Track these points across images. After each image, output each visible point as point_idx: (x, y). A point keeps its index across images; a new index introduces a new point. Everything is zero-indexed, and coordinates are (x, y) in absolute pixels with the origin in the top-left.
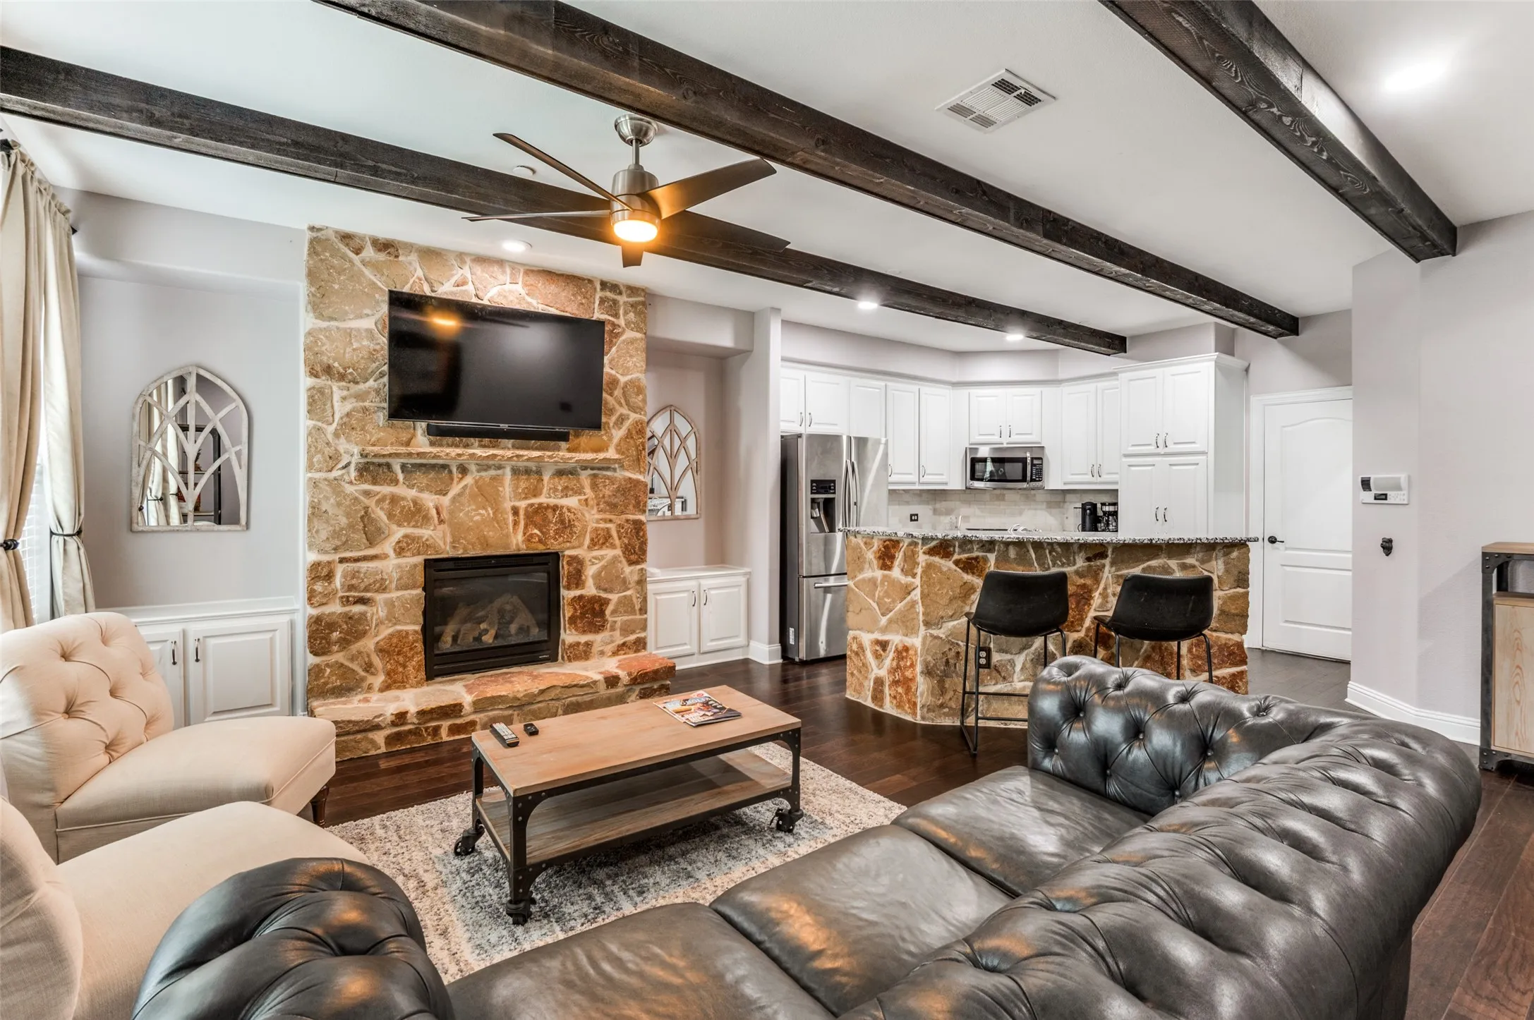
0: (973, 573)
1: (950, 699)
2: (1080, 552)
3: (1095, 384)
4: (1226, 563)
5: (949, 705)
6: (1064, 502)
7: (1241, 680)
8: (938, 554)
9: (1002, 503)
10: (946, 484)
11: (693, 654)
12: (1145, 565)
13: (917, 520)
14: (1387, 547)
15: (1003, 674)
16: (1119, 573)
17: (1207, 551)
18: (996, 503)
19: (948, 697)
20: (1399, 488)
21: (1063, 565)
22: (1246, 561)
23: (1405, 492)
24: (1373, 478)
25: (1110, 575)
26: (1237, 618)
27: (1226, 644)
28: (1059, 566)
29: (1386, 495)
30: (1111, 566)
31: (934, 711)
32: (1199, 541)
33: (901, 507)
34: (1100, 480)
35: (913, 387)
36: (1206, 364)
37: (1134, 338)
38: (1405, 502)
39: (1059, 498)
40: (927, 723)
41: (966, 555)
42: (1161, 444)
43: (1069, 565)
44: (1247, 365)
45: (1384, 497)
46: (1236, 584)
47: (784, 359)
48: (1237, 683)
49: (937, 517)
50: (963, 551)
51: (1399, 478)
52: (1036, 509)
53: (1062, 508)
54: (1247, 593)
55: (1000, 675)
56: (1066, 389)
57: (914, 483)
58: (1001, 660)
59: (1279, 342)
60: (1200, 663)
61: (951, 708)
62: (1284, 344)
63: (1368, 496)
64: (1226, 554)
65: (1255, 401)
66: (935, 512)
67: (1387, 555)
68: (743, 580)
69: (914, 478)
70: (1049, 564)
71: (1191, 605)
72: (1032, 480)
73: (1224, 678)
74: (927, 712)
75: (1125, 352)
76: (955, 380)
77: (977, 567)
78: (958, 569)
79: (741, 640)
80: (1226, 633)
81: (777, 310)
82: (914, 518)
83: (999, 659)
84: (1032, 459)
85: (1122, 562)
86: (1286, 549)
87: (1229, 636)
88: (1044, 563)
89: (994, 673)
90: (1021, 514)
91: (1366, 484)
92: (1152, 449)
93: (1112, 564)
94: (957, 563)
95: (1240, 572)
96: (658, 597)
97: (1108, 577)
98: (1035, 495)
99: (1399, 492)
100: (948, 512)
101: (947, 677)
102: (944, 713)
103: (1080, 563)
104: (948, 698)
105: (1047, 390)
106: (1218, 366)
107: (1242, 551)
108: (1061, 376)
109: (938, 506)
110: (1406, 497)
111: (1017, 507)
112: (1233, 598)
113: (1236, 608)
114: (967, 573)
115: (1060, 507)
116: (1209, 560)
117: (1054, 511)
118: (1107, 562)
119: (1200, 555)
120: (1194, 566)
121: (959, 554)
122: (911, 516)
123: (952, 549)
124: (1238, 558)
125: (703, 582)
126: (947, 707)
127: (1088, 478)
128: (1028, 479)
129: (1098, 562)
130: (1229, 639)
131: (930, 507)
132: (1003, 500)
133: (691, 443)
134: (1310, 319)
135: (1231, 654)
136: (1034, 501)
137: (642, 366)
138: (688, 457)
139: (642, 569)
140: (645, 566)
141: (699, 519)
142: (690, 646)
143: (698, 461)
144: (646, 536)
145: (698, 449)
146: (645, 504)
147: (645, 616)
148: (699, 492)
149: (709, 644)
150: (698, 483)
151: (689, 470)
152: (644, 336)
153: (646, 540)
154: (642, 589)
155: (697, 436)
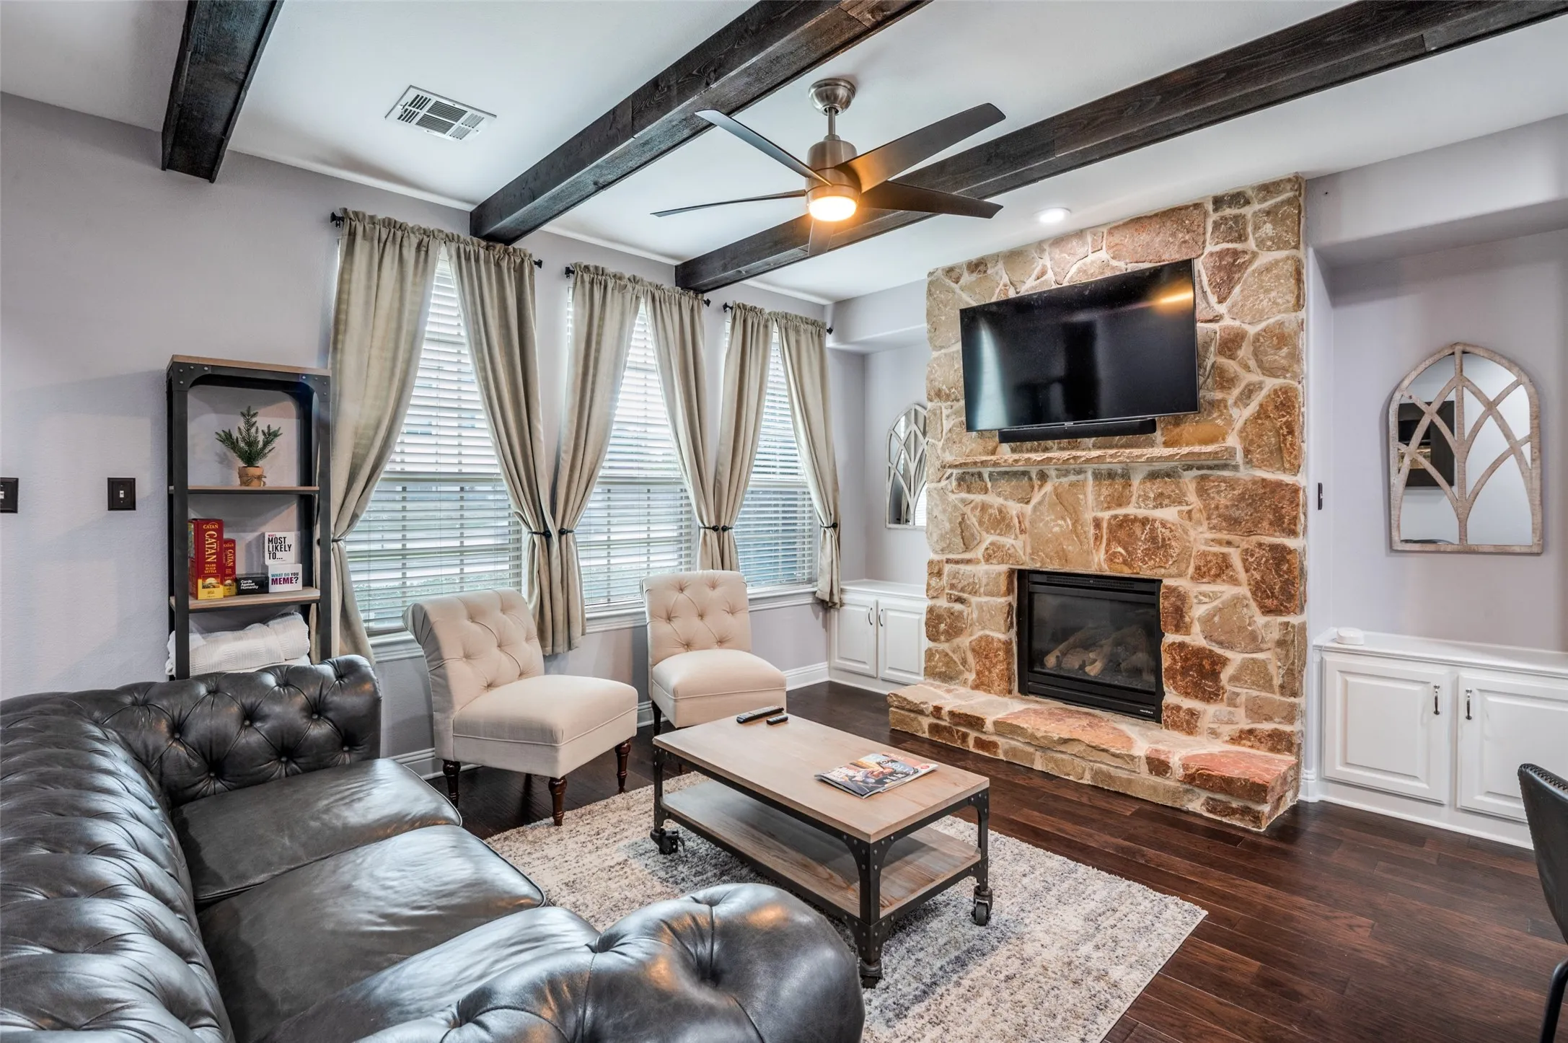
96: (1350, 679)
125: (1465, 674)
137: (1288, 302)
138: (1508, 434)
139: (1287, 624)
140: (1294, 619)
141: (1542, 557)
142: (1428, 784)
143: (1536, 440)
144: (1297, 573)
145: (1538, 416)
146: (1294, 520)
147: (1292, 699)
148: (1537, 502)
149: (1479, 798)
150: (1537, 484)
151: (1512, 460)
152: (1294, 252)
153: (1294, 578)
154: (1287, 655)
155: (1533, 390)
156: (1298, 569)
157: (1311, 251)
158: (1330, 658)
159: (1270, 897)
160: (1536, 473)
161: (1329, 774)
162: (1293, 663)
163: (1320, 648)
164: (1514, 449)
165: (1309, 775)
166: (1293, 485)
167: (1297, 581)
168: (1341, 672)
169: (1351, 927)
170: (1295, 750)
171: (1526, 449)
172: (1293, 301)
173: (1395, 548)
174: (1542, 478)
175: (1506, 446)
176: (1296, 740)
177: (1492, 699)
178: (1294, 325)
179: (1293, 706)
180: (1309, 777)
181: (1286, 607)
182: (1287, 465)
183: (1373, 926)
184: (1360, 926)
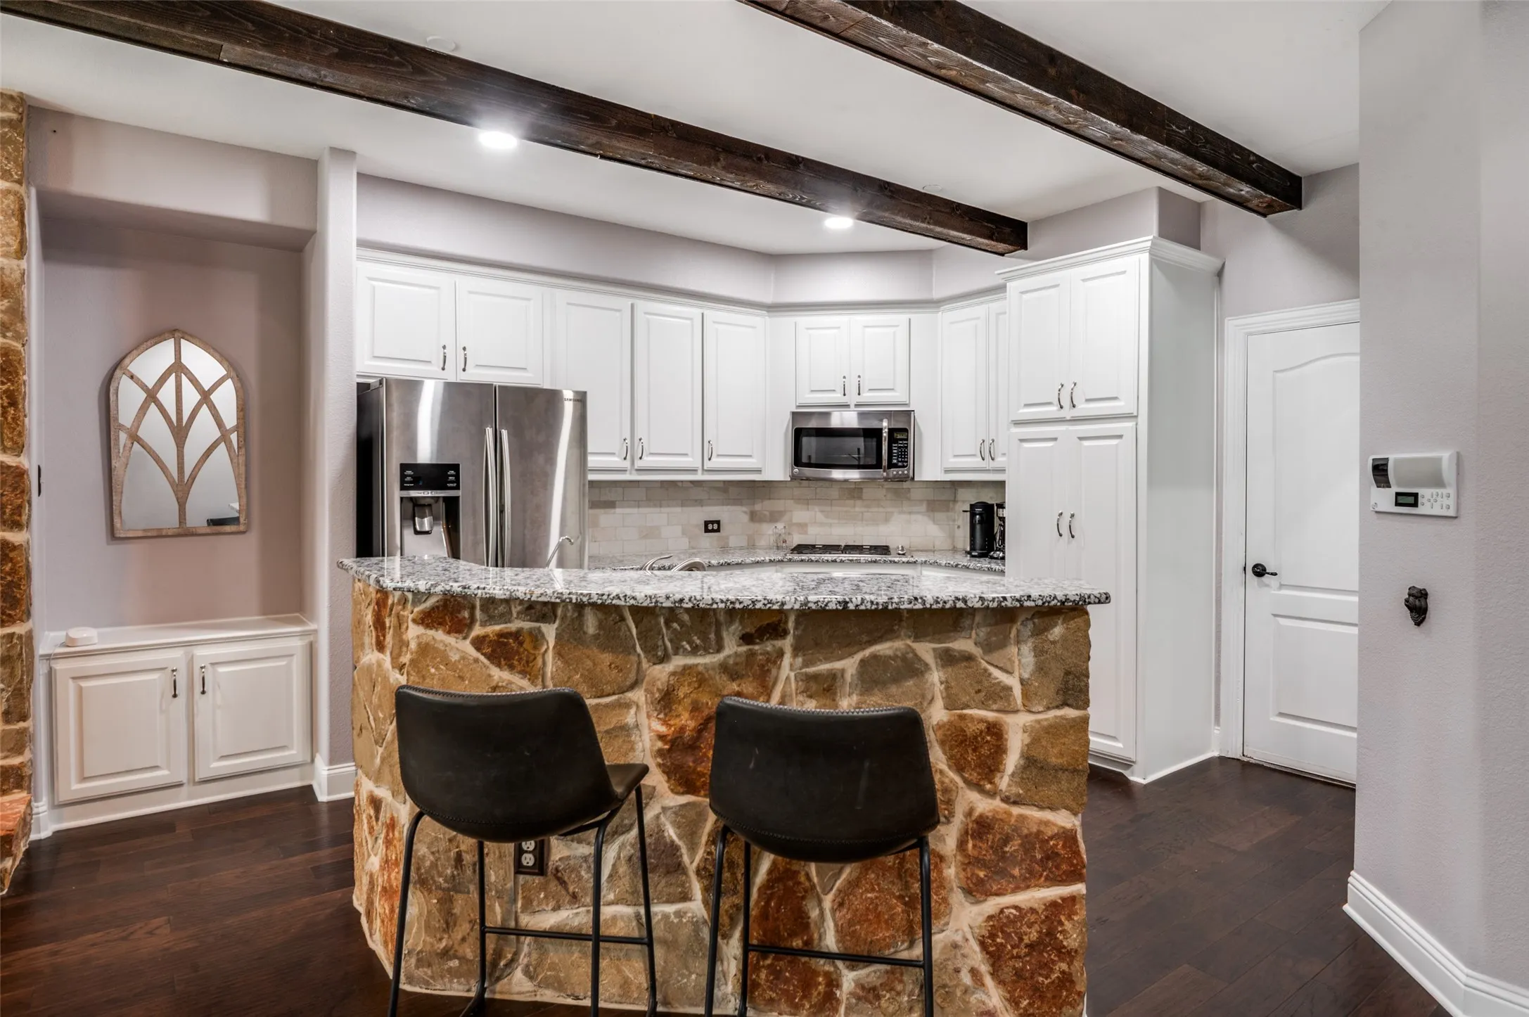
0: (511, 667)
1: (464, 939)
2: (731, 622)
3: (985, 306)
4: (1038, 652)
5: (460, 953)
7: (1069, 918)
8: (440, 624)
9: (859, 502)
10: (759, 471)
11: (180, 785)
12: (868, 652)
13: (718, 530)
14: (1418, 606)
15: (571, 889)
16: (812, 670)
17: (996, 624)
18: (848, 502)
19: (458, 934)
20: (1438, 482)
21: (695, 651)
22: (1083, 646)
23: (1451, 491)
24: (1393, 457)
25: (792, 674)
26: (1064, 776)
27: (1039, 832)
28: (686, 653)
29: (1416, 495)
30: (795, 655)
31: (429, 965)
32: (960, 605)
33: (685, 509)
34: (993, 465)
35: (692, 311)
36: (1136, 257)
37: (1039, 222)
38: (1451, 513)
39: (947, 495)
40: (417, 989)
41: (497, 628)
42: (1066, 402)
43: (707, 651)
44: (1218, 263)
45: (1411, 500)
46: (1060, 699)
47: (362, 244)
48: (1061, 924)
49: (757, 525)
50: (491, 619)
51: (1439, 460)
52: (910, 513)
54: (1085, 721)
55: (567, 889)
56: (946, 316)
57: (694, 471)
58: (568, 858)
59: (1271, 222)
60: (982, 874)
61: (463, 959)
62: (1279, 227)
63: (1384, 499)
64: (1039, 632)
65: (1233, 327)
66: (754, 517)
67: (1418, 624)
68: (297, 644)
69: (693, 461)
70: (666, 649)
71: (864, 783)
72: (891, 465)
73: (1033, 910)
74: (417, 967)
75: (1026, 248)
76: (769, 299)
77: (518, 652)
78: (482, 658)
79: (295, 753)
80: (1041, 808)
81: (344, 154)
82: (712, 527)
83: (566, 853)
84: (891, 431)
85: (817, 644)
86: (1281, 586)
87: (1047, 815)
88: (656, 647)
89: (554, 886)
91: (1380, 471)
92: (1052, 411)
93: (797, 650)
94: (478, 643)
95: (1067, 673)
96: (84, 684)
97: (788, 678)
98: (904, 490)
99: (1440, 491)
100: (774, 518)
101: (458, 892)
102: (450, 970)
103: (732, 648)
104: (460, 937)
105: (920, 318)
106: (1157, 262)
107: (1072, 624)
108: (937, 294)
109: (758, 507)
110: (1451, 502)
111: (881, 509)
112: (1054, 731)
113: (1061, 754)
114: (499, 665)
116: (1003, 644)
117: (939, 515)
118: (787, 643)
119: (983, 632)
120: (969, 658)
121: (483, 624)
122: (707, 523)
123: (466, 614)
124: (1064, 638)
125: (200, 652)
126: (455, 957)
127: (976, 462)
128: (885, 463)
129: (769, 646)
130: (1047, 823)
131: (744, 509)
132: (860, 498)
133: (226, 398)
134: (1322, 177)
135: (1051, 856)
136: (909, 499)
137: (8, 245)
138: (220, 423)
139: (11, 636)
140: (19, 629)
141: (247, 534)
142: (169, 770)
143: (241, 430)
144: (23, 573)
145: (242, 409)
146: (18, 510)
147: (22, 725)
148: (243, 486)
149: (215, 765)
150: (242, 469)
151: (222, 448)
152: (16, 187)
153: (20, 579)
154: (12, 675)
155: (239, 385)
156: (24, 569)
157: (33, 191)
158: (59, 666)
159: (55, 953)
160: (242, 459)
161: (63, 796)
162: (21, 681)
163: (48, 657)
164: (224, 437)
165: (42, 806)
166: (17, 467)
167: (24, 582)
168: (74, 678)
169: (151, 933)
170: (25, 784)
171: (234, 437)
172: (15, 246)
173: (118, 535)
174: (247, 465)
175: (217, 434)
176: (27, 771)
177: (222, 669)
178: (17, 275)
179: (23, 732)
180: (40, 810)
181: (10, 615)
182: (9, 444)
183: (169, 920)
184: (157, 928)
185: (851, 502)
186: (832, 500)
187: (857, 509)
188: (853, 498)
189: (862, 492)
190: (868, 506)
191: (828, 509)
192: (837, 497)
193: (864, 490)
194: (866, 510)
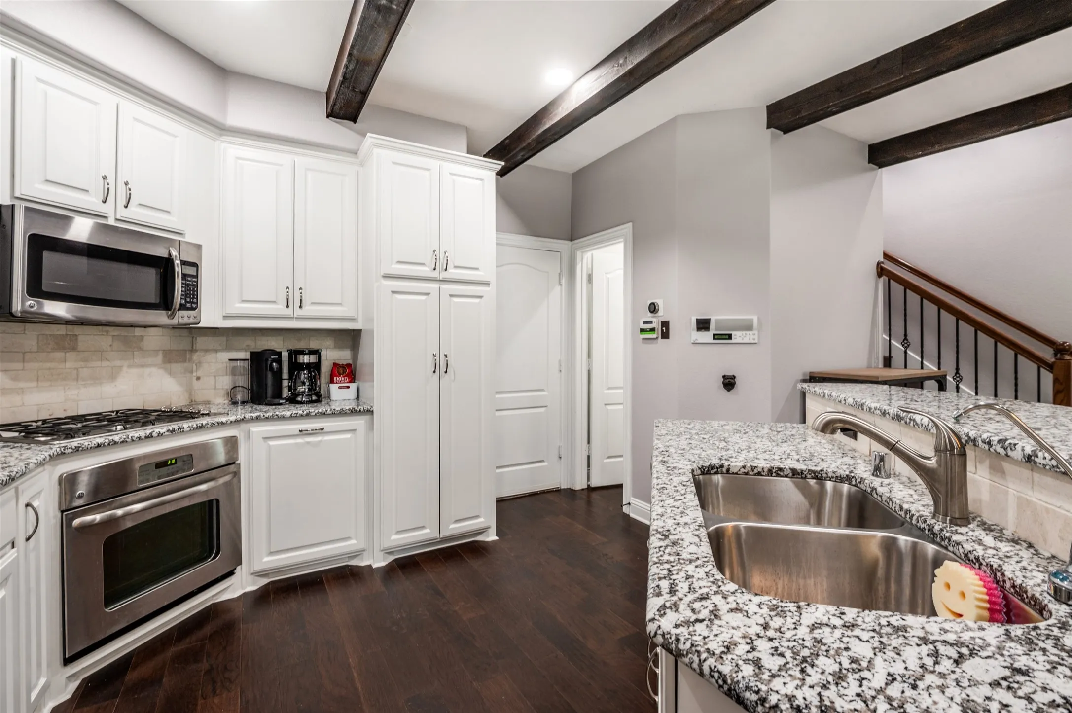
6: (193, 350)
9: (71, 355)
14: (729, 383)
20: (748, 327)
23: (757, 332)
29: (730, 335)
34: (299, 312)
38: (755, 342)
42: (440, 265)
45: (726, 337)
52: (142, 366)
53: (190, 360)
63: (706, 337)
67: (730, 391)
90: (113, 377)
91: (703, 325)
92: (426, 271)
98: (141, 338)
99: (748, 332)
110: (756, 337)
111: (105, 363)
115: (185, 361)
117: (177, 367)
127: (279, 308)
128: (176, 302)
132: (74, 349)
136: (140, 349)
185: (59, 355)
186: (24, 353)
187: (68, 365)
188: (63, 349)
189: (77, 339)
190: (86, 360)
191: (19, 366)
192: (35, 349)
193: (80, 338)
194: (82, 364)
